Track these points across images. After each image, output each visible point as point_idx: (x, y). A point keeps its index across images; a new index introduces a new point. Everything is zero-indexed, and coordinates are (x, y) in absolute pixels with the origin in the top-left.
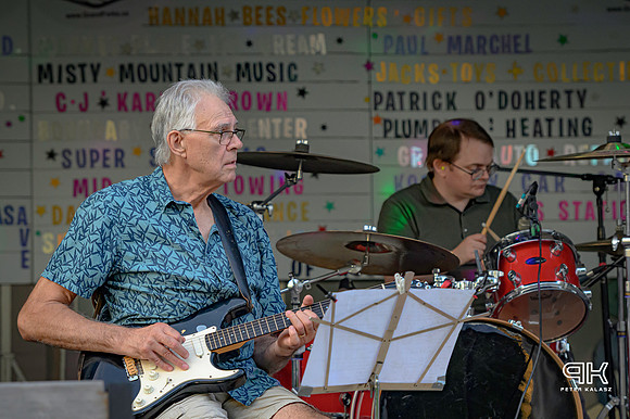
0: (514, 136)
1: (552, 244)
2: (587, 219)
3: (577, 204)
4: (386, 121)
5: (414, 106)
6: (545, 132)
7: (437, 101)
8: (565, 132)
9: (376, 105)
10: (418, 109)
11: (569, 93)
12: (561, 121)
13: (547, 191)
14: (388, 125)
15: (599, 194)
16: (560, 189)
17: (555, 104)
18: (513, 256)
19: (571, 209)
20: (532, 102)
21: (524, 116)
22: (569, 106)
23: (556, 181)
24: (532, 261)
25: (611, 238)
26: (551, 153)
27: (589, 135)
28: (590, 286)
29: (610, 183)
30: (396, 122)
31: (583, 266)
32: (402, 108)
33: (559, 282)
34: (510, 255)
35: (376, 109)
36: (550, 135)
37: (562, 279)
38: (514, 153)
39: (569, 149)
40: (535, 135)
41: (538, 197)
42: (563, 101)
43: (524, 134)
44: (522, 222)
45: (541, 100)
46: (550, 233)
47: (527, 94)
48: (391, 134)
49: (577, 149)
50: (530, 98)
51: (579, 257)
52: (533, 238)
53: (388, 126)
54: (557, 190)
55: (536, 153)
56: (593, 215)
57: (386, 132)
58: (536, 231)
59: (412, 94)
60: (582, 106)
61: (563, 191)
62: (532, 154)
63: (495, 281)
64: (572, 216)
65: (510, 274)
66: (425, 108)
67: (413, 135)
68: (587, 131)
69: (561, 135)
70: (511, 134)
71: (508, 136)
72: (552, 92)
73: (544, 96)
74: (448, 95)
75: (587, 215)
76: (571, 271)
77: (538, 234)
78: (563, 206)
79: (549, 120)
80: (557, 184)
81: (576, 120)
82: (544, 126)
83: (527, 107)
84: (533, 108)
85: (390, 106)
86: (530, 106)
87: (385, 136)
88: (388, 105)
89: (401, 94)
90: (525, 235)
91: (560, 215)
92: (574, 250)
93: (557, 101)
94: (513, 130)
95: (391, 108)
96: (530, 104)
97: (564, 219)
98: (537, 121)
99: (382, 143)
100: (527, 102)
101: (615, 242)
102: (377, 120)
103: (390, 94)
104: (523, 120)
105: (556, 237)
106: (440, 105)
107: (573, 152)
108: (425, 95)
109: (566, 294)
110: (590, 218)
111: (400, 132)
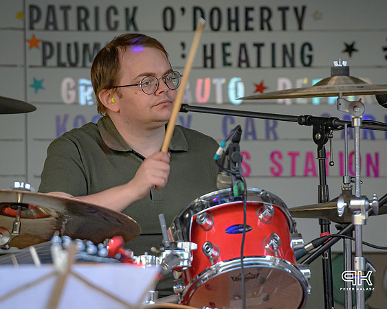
0: (213, 66)
1: (260, 207)
2: (306, 175)
3: (293, 155)
4: (45, 44)
5: (82, 24)
6: (253, 61)
7: (113, 18)
9: (32, 23)
10: (87, 29)
12: (273, 45)
13: (255, 138)
14: (48, 49)
15: (321, 143)
16: (272, 136)
18: (210, 223)
19: (286, 162)
21: (226, 40)
23: (267, 124)
24: (234, 230)
25: (336, 200)
26: (260, 88)
27: (309, 65)
28: (309, 263)
29: (335, 128)
30: (59, 45)
31: (300, 236)
32: (66, 28)
33: (268, 258)
34: (206, 221)
35: (32, 28)
36: (259, 65)
37: (272, 254)
38: (213, 87)
39: (284, 83)
40: (239, 66)
41: (244, 146)
43: (226, 64)
44: (222, 179)
45: (248, 19)
46: (257, 193)
48: (53, 61)
49: (294, 83)
51: (294, 224)
52: (235, 199)
53: (48, 51)
54: (268, 137)
55: (241, 87)
56: (313, 170)
57: (45, 59)
58: (239, 190)
59: (79, 9)
61: (276, 138)
62: (236, 89)
63: (186, 256)
64: (287, 171)
65: (205, 247)
66: (97, 28)
67: (80, 64)
68: (307, 61)
69: (274, 66)
70: (209, 62)
71: (205, 66)
72: (262, 9)
73: (251, 14)
74: (127, 10)
75: (307, 170)
76: (285, 243)
77: (242, 195)
78: (276, 157)
79: (259, 47)
80: (268, 130)
82: (252, 52)
85: (51, 24)
87: (44, 64)
88: (47, 24)
89: (65, 9)
90: (226, 195)
91: (272, 170)
92: (289, 215)
93: (268, 21)
94: (212, 58)
95: (51, 27)
97: (277, 175)
99: (40, 74)
101: (341, 205)
102: (34, 43)
103: (51, 8)
104: (225, 45)
105: (266, 198)
106: (117, 23)
107: (289, 87)
108: (97, 9)
109: (278, 273)
110: (310, 174)
111: (64, 59)
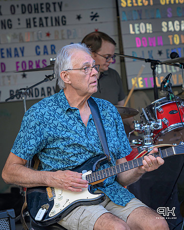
8: (54, 24)
11: (54, 4)
16: (53, 53)
17: (48, 9)
20: (37, 9)
22: (55, 10)
42: (52, 8)
45: (42, 8)
47: (35, 5)
50: (36, 7)
60: (61, 10)
61: (55, 53)
79: (46, 18)
81: (59, 17)
83: (35, 12)
84: (38, 12)
86: (36, 11)
96: (36, 10)
98: (41, 19)
100: (35, 9)
